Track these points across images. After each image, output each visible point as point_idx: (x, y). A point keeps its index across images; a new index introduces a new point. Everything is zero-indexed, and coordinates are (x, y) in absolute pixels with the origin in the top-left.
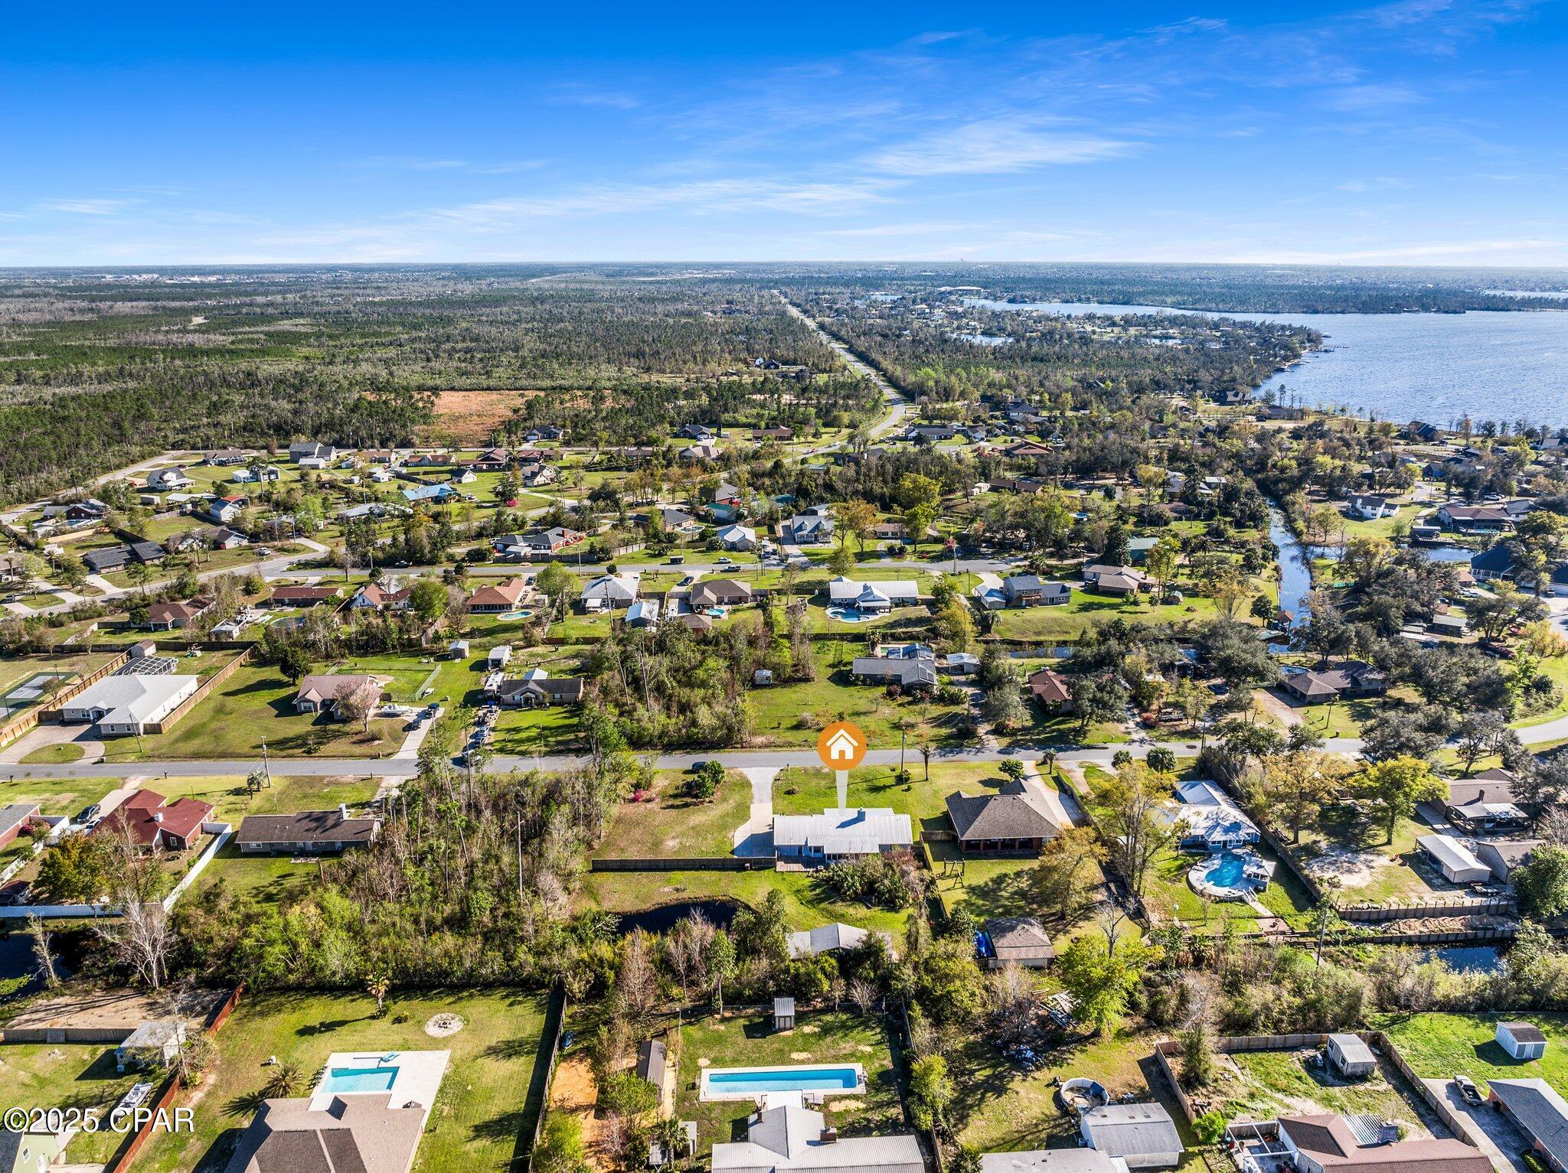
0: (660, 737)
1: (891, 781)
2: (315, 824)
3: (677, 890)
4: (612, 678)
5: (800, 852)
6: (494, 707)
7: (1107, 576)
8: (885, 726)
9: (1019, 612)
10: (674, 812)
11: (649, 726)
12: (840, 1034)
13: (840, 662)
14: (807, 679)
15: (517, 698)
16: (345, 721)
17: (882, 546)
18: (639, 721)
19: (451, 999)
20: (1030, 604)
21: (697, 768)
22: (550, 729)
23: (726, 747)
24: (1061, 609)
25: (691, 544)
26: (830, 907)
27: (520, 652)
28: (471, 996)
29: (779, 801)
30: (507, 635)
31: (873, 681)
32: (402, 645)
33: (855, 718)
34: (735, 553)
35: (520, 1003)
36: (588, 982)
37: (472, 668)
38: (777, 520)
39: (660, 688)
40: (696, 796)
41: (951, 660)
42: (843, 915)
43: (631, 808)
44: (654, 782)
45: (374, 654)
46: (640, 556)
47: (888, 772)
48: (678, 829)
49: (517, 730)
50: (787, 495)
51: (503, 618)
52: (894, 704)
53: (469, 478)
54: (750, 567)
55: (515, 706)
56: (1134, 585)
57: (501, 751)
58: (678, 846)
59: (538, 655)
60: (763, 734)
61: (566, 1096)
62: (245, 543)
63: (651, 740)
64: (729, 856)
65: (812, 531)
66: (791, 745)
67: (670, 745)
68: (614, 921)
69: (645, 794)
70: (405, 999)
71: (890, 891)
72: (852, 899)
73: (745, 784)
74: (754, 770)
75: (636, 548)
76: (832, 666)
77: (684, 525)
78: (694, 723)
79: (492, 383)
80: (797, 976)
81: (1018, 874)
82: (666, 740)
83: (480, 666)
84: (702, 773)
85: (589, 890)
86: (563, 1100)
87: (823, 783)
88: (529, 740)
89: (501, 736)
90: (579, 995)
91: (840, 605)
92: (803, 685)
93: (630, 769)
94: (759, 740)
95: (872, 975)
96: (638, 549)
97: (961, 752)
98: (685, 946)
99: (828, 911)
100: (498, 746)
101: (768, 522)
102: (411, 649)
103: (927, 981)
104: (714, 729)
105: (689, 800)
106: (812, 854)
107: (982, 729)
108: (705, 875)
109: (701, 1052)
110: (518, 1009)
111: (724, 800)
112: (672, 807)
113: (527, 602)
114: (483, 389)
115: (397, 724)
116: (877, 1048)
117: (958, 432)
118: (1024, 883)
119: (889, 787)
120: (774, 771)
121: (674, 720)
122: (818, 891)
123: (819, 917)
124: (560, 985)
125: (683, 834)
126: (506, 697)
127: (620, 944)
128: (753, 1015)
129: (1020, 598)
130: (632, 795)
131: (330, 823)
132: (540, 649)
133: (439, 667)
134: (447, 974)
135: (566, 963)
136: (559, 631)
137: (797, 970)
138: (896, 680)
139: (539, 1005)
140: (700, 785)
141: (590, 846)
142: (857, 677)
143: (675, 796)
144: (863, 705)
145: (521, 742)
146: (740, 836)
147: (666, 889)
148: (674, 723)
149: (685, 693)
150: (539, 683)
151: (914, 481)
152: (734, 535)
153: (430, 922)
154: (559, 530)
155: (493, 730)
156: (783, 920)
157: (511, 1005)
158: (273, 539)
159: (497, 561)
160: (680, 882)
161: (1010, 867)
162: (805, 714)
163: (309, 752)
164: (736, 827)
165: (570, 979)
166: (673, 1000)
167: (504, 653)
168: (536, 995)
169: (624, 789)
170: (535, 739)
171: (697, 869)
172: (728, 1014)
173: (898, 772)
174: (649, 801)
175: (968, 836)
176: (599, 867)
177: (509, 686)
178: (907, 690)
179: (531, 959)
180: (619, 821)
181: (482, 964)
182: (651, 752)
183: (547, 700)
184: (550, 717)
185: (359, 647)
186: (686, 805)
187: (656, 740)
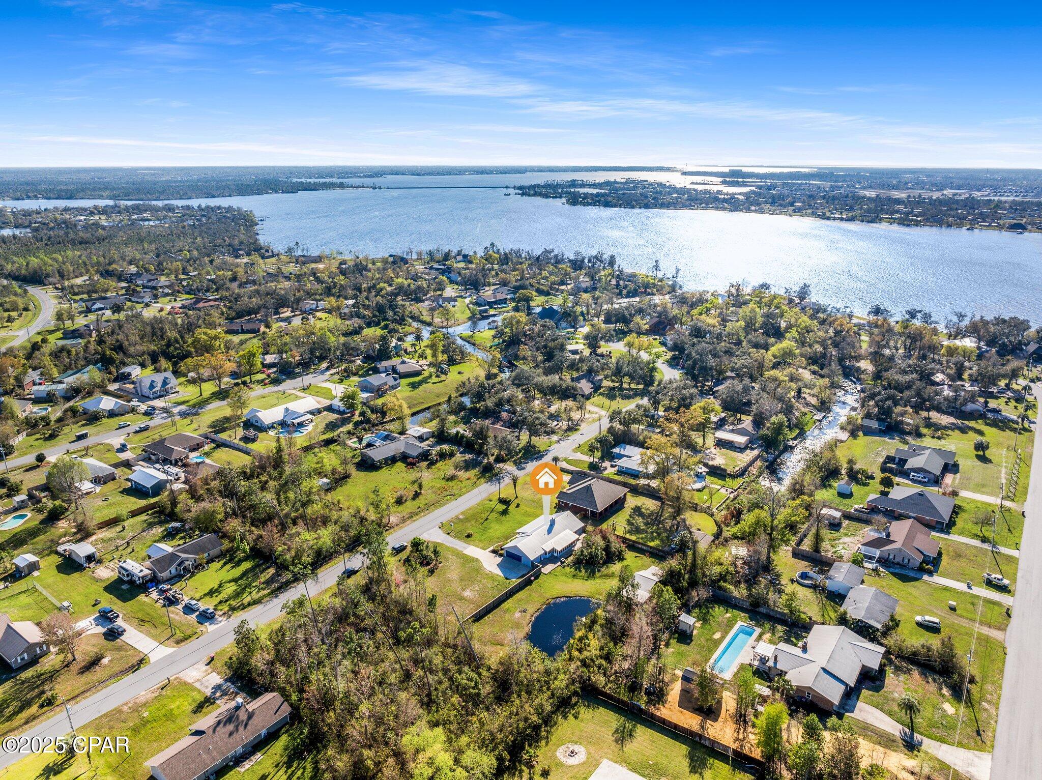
1: (502, 506)
2: (232, 725)
3: (523, 612)
5: (551, 555)
6: (163, 587)
7: (400, 366)
10: (433, 578)
14: (347, 476)
15: (173, 571)
24: (404, 391)
34: (119, 418)
37: (64, 572)
40: (428, 564)
55: (177, 578)
56: (420, 367)
57: (233, 609)
58: (474, 593)
59: (112, 539)
65: (162, 386)
72: (603, 564)
74: (425, 535)
77: (28, 409)
81: (632, 517)
83: (71, 568)
96: (21, 437)
100: (224, 608)
108: (519, 596)
111: (444, 557)
115: (93, 639)
116: (729, 612)
117: (124, 300)
118: (640, 519)
119: (507, 509)
120: (438, 530)
122: (583, 570)
126: (164, 575)
129: (379, 391)
131: (244, 717)
132: (106, 534)
138: (404, 454)
142: (381, 462)
144: (408, 477)
146: (493, 569)
147: (517, 615)
150: (184, 551)
152: (107, 403)
160: (515, 607)
164: (481, 567)
183: (202, 561)
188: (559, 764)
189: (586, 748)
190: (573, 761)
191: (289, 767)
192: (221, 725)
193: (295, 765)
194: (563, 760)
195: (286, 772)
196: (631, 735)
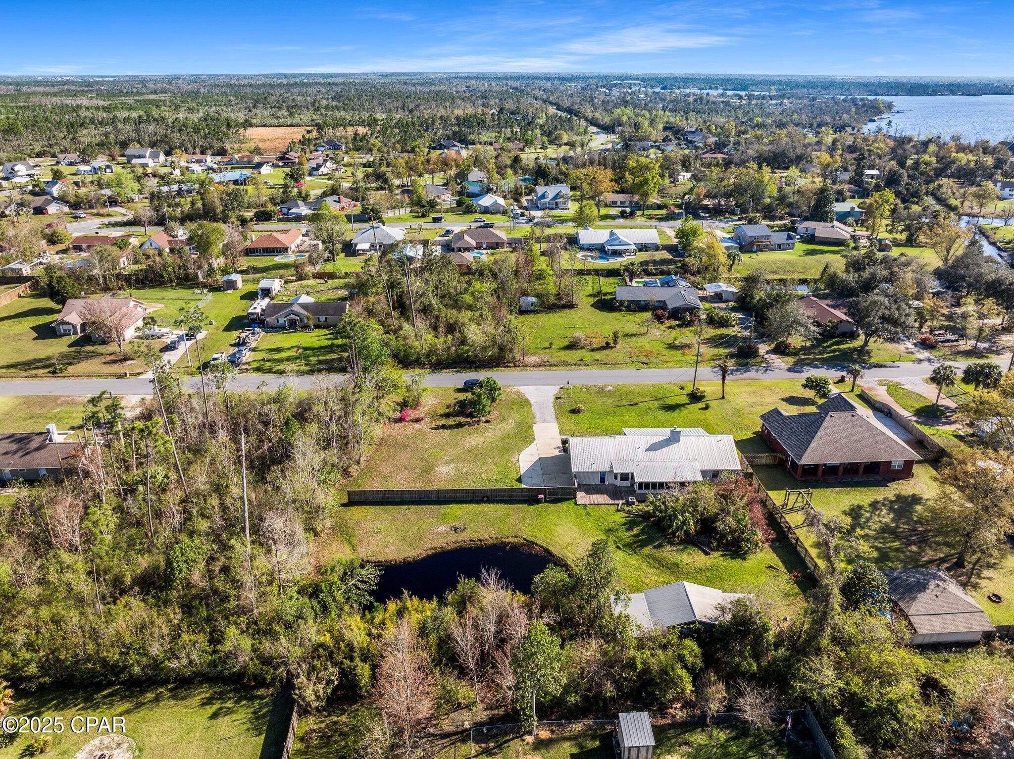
0: (428, 356)
1: (684, 399)
2: (14, 447)
3: (456, 530)
4: (380, 301)
5: (603, 479)
6: (257, 330)
7: (821, 229)
8: (660, 347)
9: (753, 256)
10: (446, 433)
11: (417, 344)
13: (600, 292)
14: (570, 306)
15: (281, 321)
16: (104, 342)
17: (614, 211)
18: (405, 339)
19: (126, 706)
20: (760, 250)
21: (468, 387)
22: (312, 349)
23: (497, 366)
24: (789, 254)
25: (450, 210)
26: (657, 553)
27: (291, 285)
28: (157, 700)
29: (564, 420)
30: (281, 272)
31: (638, 307)
32: (179, 278)
33: (627, 339)
34: (488, 216)
35: (229, 712)
36: (329, 682)
37: (243, 298)
38: (521, 194)
39: (426, 310)
40: (470, 415)
41: (710, 289)
42: (676, 565)
43: (397, 428)
44: (423, 400)
45: (153, 287)
46: (407, 217)
47: (677, 390)
48: (453, 452)
49: (279, 350)
50: (527, 177)
51: (278, 259)
52: (663, 327)
53: (266, 170)
54: (502, 224)
55: (281, 329)
56: (848, 236)
57: (258, 369)
58: (452, 472)
59: (308, 286)
60: (535, 354)
62: (66, 209)
63: (418, 359)
64: (517, 485)
65: (553, 199)
66: (566, 364)
67: (439, 364)
68: (371, 574)
69: (412, 414)
70: (57, 708)
71: (733, 532)
72: (682, 542)
73: (524, 403)
74: (532, 388)
75: (402, 211)
76: (593, 295)
77: (443, 197)
78: (463, 341)
79: (295, 122)
80: (646, 670)
81: (874, 505)
82: (434, 359)
83: (251, 296)
84: (477, 390)
85: (342, 530)
87: (610, 401)
88: (288, 359)
89: (260, 356)
90: (315, 704)
91: (589, 250)
92: (568, 311)
93: (395, 386)
94: (532, 359)
95: (755, 667)
96: (404, 212)
97: (748, 370)
98: (476, 626)
99: (655, 559)
100: (255, 365)
101: (516, 195)
102: (187, 281)
103: (856, 684)
104: (484, 349)
105: (462, 419)
106: (618, 482)
107: (763, 349)
108: (489, 509)
110: (224, 725)
111: (503, 419)
112: (444, 427)
113: (302, 248)
114: (287, 126)
115: (157, 345)
117: (652, 147)
118: (886, 517)
119: (683, 405)
120: (554, 390)
121: (442, 340)
122: (636, 531)
123: (645, 567)
124: (289, 684)
125: (458, 458)
126: (270, 320)
127: (379, 616)
128: (583, 734)
129: (752, 244)
130: (398, 414)
131: (33, 445)
132: (310, 282)
133: (210, 296)
134: (116, 669)
135: (298, 651)
136: (329, 268)
137: (644, 663)
138: (662, 305)
139: (256, 715)
140: (474, 403)
141: (346, 472)
142: (621, 303)
143: (447, 416)
144: (631, 328)
145: (280, 361)
146: (526, 459)
147: (441, 529)
148: (442, 343)
149: (452, 315)
150: (305, 306)
151: (637, 161)
152: (487, 201)
153: (117, 581)
154: (336, 198)
155: (254, 350)
156: (616, 584)
157: (214, 716)
158: (91, 207)
159: (279, 220)
160: (458, 518)
161: (862, 497)
162: (577, 335)
163: (54, 372)
164: (520, 451)
165: (303, 678)
166: (458, 707)
167: (276, 285)
168: (252, 698)
169: (387, 405)
170: (297, 358)
171: (478, 502)
172: (544, 734)
173: (689, 389)
174: (417, 420)
175: (807, 459)
176: (356, 500)
177: (274, 309)
178: (676, 314)
179: (247, 643)
180: (382, 443)
181: (173, 654)
182: (417, 371)
183: (311, 323)
184: (315, 338)
185: (138, 281)
186: (459, 425)
187: (423, 359)
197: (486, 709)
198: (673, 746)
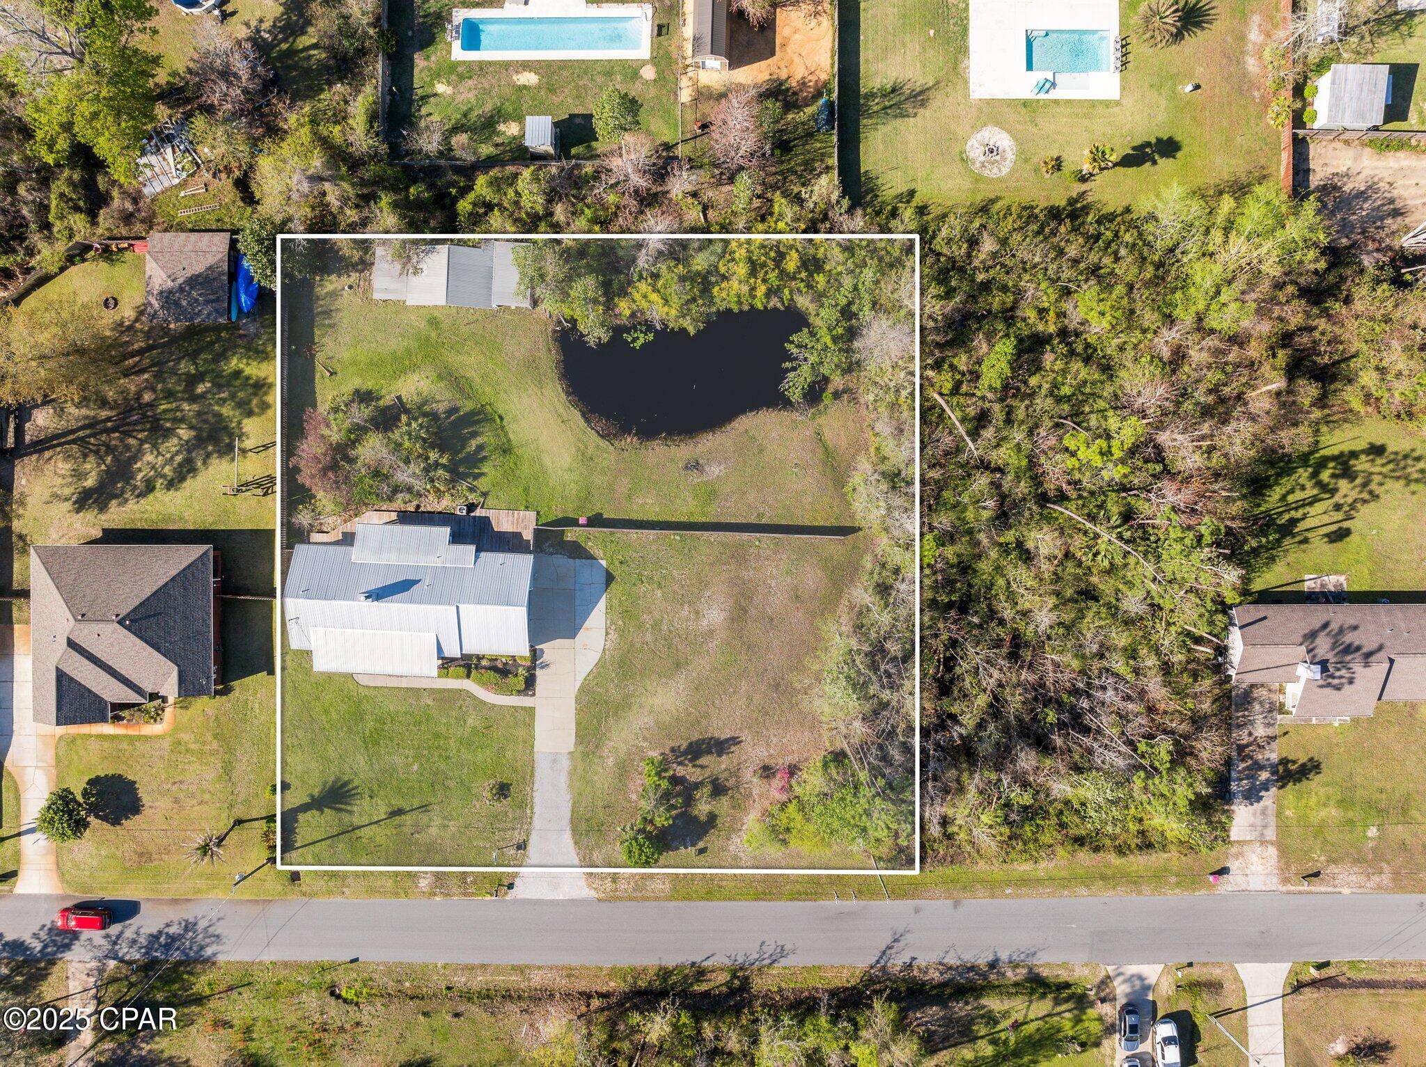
12: (473, 116)
61: (814, 23)
81: (148, 487)
86: (817, 14)
99: (461, 390)
109: (653, 92)
116: (429, 91)
122: (474, 443)
188: (1023, 156)
189: (965, 140)
190: (1004, 140)
191: (1294, 522)
192: (1365, 650)
193: (1287, 516)
194: (1010, 156)
195: (1304, 517)
196: (894, 90)
197: (668, 192)
198: (510, 143)
